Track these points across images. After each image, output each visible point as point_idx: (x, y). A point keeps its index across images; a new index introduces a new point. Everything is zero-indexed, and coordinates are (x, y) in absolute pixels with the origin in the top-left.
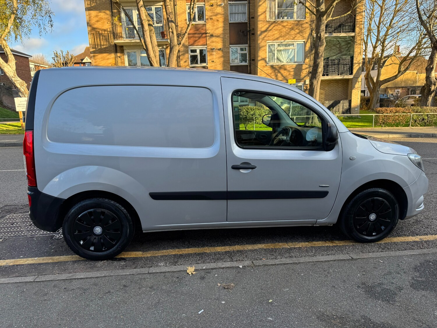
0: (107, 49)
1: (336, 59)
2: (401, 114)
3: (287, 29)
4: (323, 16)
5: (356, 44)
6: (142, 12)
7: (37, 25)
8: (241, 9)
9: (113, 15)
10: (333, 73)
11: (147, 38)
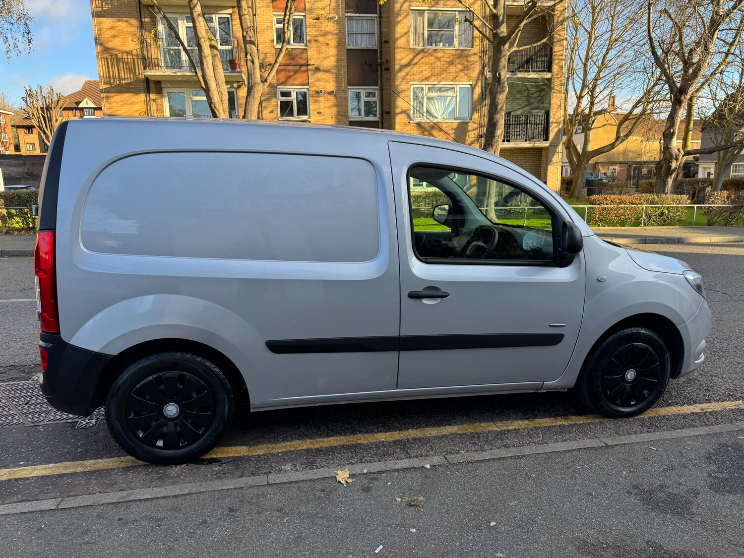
0: (131, 86)
1: (522, 115)
2: (628, 206)
3: (443, 63)
4: (504, 44)
5: (553, 91)
6: (200, 24)
8: (366, 26)
9: (142, 26)
10: (518, 138)
11: (207, 70)
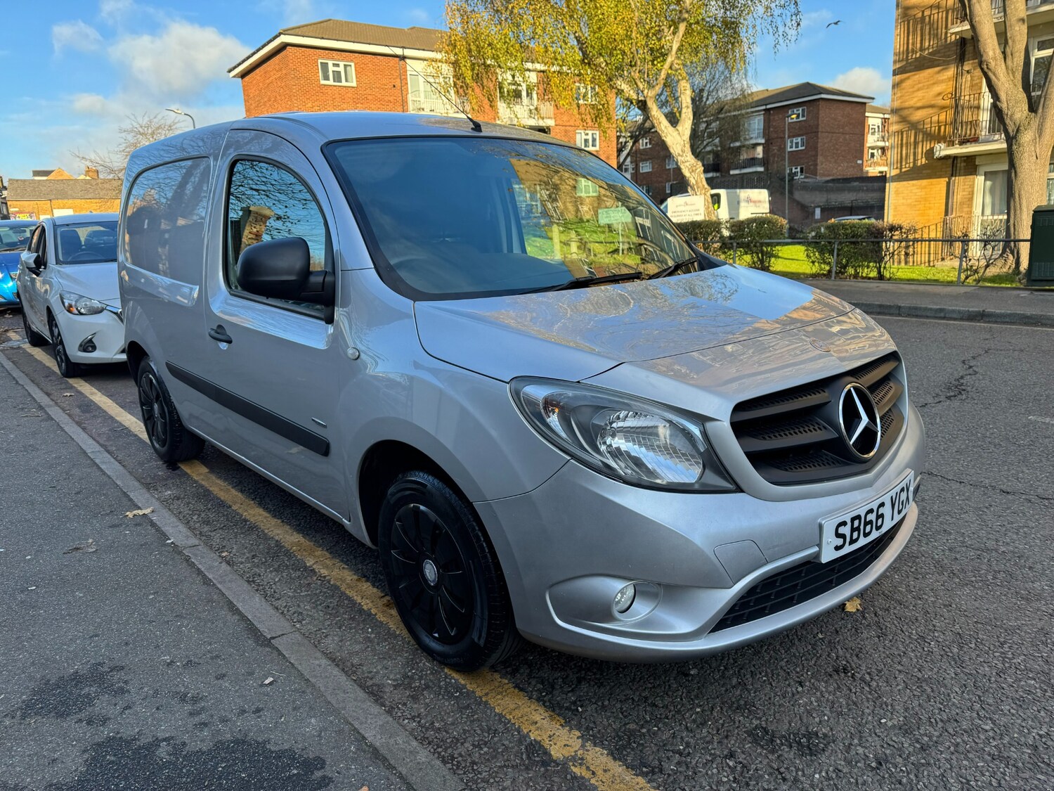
0: (936, 56)
7: (771, 30)
